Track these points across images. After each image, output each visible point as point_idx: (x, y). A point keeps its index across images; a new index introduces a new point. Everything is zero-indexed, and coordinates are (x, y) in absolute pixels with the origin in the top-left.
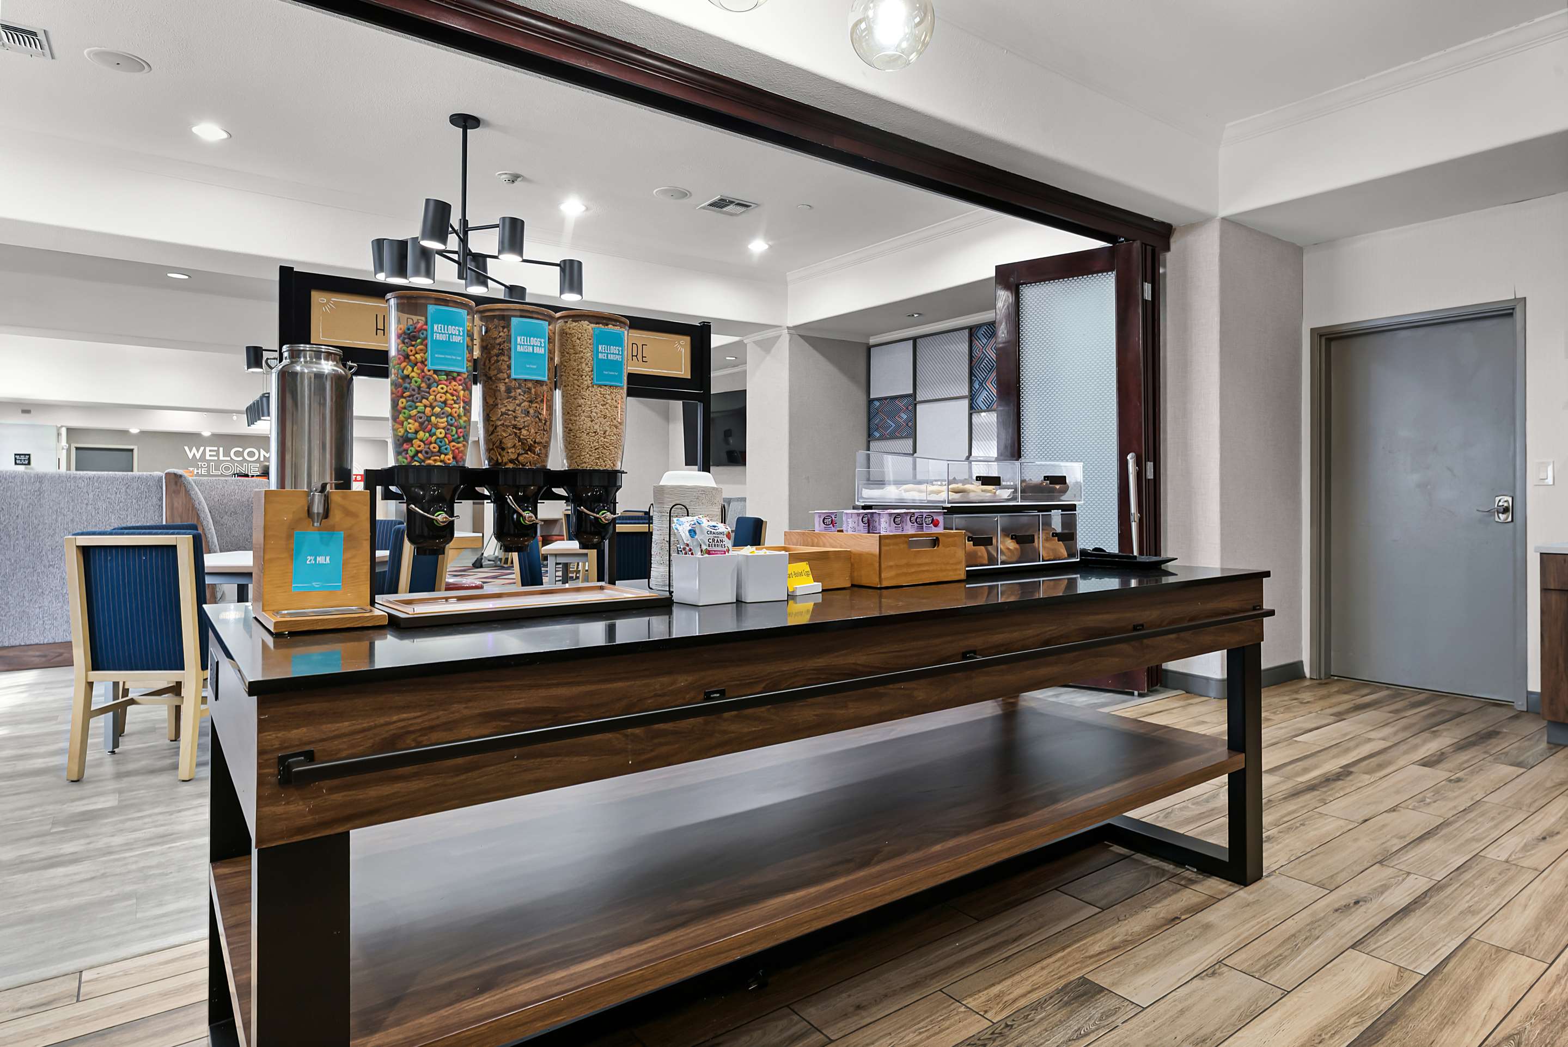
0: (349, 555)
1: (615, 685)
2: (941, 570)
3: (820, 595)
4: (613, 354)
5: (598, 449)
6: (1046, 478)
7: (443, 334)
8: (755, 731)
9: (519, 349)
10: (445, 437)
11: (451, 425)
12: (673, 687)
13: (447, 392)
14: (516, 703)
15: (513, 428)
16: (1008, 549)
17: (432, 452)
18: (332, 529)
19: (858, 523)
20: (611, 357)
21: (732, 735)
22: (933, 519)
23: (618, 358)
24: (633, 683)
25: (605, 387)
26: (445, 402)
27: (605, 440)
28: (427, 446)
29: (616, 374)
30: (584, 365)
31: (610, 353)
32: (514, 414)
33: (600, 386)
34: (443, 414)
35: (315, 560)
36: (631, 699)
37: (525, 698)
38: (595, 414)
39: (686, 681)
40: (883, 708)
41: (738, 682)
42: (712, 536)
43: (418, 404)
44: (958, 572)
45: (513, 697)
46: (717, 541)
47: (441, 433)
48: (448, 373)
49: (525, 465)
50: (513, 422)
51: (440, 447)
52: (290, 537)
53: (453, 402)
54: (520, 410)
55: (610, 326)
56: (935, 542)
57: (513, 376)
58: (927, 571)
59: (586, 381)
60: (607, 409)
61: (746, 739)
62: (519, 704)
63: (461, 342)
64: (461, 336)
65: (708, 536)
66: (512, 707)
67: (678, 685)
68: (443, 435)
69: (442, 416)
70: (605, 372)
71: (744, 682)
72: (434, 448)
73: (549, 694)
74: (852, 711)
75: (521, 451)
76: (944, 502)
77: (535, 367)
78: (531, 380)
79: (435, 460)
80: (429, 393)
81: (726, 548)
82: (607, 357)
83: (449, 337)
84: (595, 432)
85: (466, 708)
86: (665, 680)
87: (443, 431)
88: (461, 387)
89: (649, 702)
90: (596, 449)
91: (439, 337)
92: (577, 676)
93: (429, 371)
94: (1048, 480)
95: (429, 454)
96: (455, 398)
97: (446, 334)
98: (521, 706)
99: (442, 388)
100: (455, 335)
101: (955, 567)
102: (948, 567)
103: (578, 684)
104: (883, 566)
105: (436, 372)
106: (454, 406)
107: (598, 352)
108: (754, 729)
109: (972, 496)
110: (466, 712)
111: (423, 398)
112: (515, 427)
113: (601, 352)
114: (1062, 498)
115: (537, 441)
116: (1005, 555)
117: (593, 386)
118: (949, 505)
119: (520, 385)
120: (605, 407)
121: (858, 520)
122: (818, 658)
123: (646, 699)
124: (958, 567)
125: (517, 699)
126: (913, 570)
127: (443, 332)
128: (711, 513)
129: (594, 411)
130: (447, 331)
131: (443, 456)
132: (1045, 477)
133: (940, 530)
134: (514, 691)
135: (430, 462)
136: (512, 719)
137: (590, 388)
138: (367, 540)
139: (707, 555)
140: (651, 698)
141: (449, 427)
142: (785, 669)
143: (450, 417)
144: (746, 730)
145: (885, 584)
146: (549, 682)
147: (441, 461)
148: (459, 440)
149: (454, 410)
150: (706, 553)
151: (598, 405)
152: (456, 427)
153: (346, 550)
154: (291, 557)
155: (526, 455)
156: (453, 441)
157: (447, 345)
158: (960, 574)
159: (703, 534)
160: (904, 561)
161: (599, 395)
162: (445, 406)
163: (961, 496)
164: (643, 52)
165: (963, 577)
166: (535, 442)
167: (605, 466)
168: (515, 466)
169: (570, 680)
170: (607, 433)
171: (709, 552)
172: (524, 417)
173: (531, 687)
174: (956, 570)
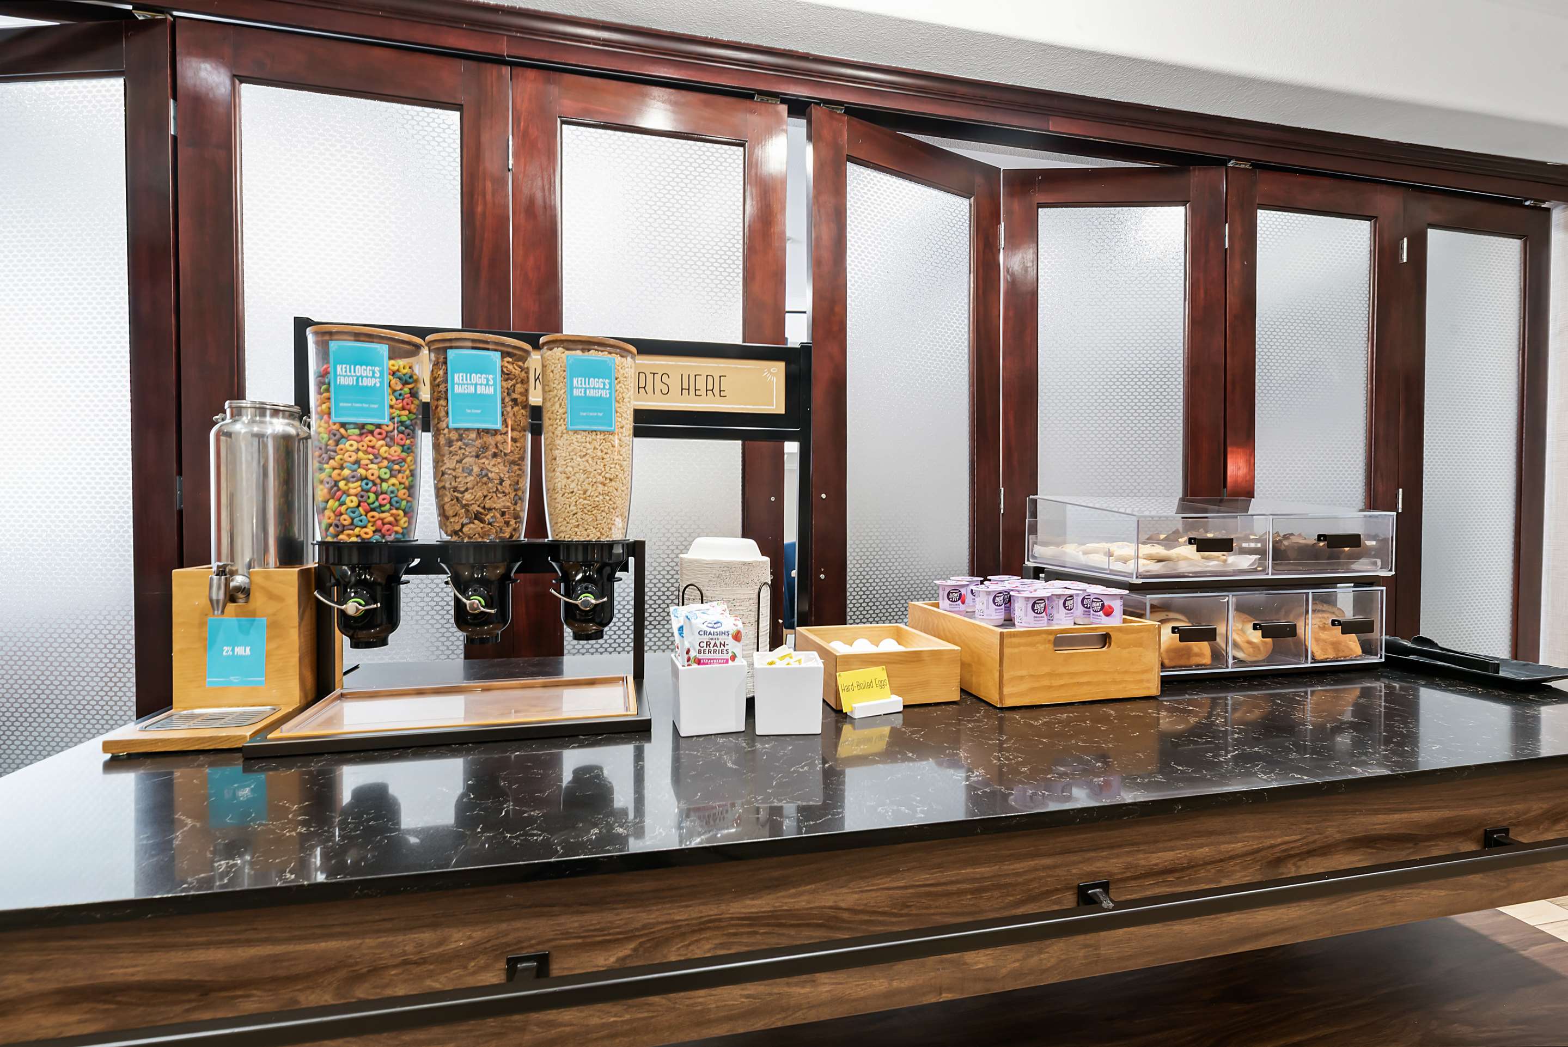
0: (273, 645)
1: (323, 945)
2: (1115, 682)
3: (901, 715)
4: (594, 388)
5: (576, 513)
6: (1321, 537)
7: (348, 376)
8: (614, 1022)
9: (458, 390)
10: (359, 506)
11: (368, 491)
12: (440, 950)
13: (358, 450)
14: (126, 974)
15: (454, 491)
16: (1250, 643)
17: (344, 526)
18: (252, 614)
19: (988, 604)
20: (590, 393)
21: (568, 1029)
22: (1103, 605)
23: (605, 394)
24: (359, 941)
25: (583, 433)
26: (357, 462)
27: (586, 502)
28: (338, 518)
29: (601, 415)
30: (557, 405)
31: (590, 388)
32: (454, 474)
33: (576, 432)
34: (353, 477)
35: (233, 650)
36: (357, 968)
37: (144, 965)
38: (571, 469)
39: (470, 937)
40: (895, 984)
41: (580, 941)
42: (706, 638)
43: (325, 466)
44: (1146, 685)
45: (120, 963)
46: (715, 645)
47: (352, 502)
48: (362, 427)
49: (471, 538)
50: (453, 484)
51: (353, 519)
52: (202, 624)
53: (368, 462)
54: (461, 469)
55: (592, 351)
56: (1105, 639)
57: (451, 425)
58: (1088, 683)
59: (561, 425)
60: (587, 461)
61: (595, 1035)
62: (133, 975)
63: (378, 385)
64: (376, 378)
65: (698, 639)
66: (120, 979)
67: (453, 946)
68: (355, 504)
69: (352, 479)
70: (581, 414)
71: (589, 940)
72: (345, 520)
73: (190, 960)
74: (828, 988)
75: (465, 521)
76: (1130, 575)
77: (479, 411)
78: (473, 429)
79: (349, 536)
80: (335, 452)
81: (730, 654)
82: (585, 393)
83: (357, 380)
84: (572, 492)
85: (31, 980)
86: (427, 936)
87: (355, 499)
88: (382, 442)
89: (393, 972)
90: (574, 514)
91: (343, 381)
92: (246, 930)
93: (335, 424)
94: (1325, 540)
95: (341, 529)
96: (371, 457)
97: (351, 376)
98: (136, 978)
99: (351, 445)
100: (367, 377)
101: (1139, 677)
102: (1127, 678)
103: (249, 942)
104: (1006, 676)
105: (343, 425)
106: (371, 466)
107: (572, 388)
108: (612, 1019)
109: (1183, 567)
110: (30, 987)
111: (330, 458)
112: (455, 489)
113: (578, 388)
114: (1354, 566)
115: (486, 506)
116: (1243, 651)
117: (567, 432)
118: (1140, 581)
119: (461, 435)
120: (583, 459)
121: (988, 601)
122: (753, 899)
123: (386, 967)
124: (1145, 677)
125: (127, 967)
126: (1062, 682)
127: (349, 374)
128: (738, 596)
129: (570, 464)
130: (355, 372)
131: (357, 530)
132: (1319, 536)
133: (1115, 621)
134: (124, 955)
135: (343, 537)
136: (119, 999)
137: (565, 435)
138: (295, 627)
139: (695, 666)
140: (395, 966)
141: (363, 493)
142: (678, 918)
143: (365, 481)
144: (595, 1021)
145: (1009, 703)
146: (191, 940)
147: (357, 536)
148: (383, 509)
149: (370, 472)
150: (695, 662)
151: (574, 457)
152: (375, 493)
153: (270, 639)
154: (205, 648)
155: (472, 525)
156: (373, 510)
157: (360, 391)
158: (1149, 688)
159: (693, 634)
160: (1046, 670)
161: (576, 443)
162: (359, 467)
163: (1164, 566)
164: (805, 57)
165: (1154, 688)
166: (484, 508)
167: (588, 536)
168: (459, 540)
169: (234, 937)
170: (588, 493)
171: (699, 662)
172: (466, 477)
173: (154, 948)
174: (1141, 681)
